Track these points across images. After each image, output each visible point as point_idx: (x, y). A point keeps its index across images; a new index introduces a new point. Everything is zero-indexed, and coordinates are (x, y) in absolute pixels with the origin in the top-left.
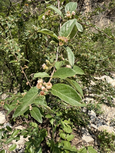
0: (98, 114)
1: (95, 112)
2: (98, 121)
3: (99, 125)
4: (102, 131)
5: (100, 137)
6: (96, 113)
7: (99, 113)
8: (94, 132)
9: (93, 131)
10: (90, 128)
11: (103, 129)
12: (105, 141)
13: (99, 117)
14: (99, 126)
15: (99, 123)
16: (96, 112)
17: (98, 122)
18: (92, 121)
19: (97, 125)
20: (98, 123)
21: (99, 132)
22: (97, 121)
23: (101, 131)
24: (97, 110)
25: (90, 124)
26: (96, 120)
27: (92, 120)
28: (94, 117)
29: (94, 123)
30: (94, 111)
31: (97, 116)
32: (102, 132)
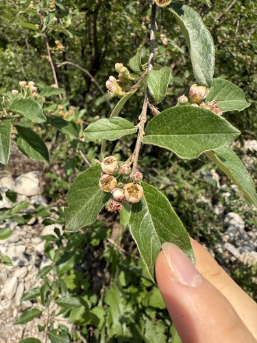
0: (251, 226)
1: (244, 220)
2: (245, 241)
3: (246, 250)
4: (247, 264)
5: (240, 276)
6: (246, 223)
7: (253, 224)
8: (227, 261)
9: (226, 259)
10: (220, 250)
11: (252, 261)
12: (250, 287)
13: (251, 234)
14: (244, 251)
15: (247, 245)
16: (247, 220)
17: (246, 243)
18: (230, 236)
19: (240, 248)
20: (243, 245)
21: (241, 264)
22: (242, 241)
23: (245, 263)
24: (251, 217)
25: (224, 242)
26: (240, 237)
27: (232, 234)
28: (238, 229)
29: (233, 243)
30: (243, 217)
31: (246, 229)
32: (249, 266)
